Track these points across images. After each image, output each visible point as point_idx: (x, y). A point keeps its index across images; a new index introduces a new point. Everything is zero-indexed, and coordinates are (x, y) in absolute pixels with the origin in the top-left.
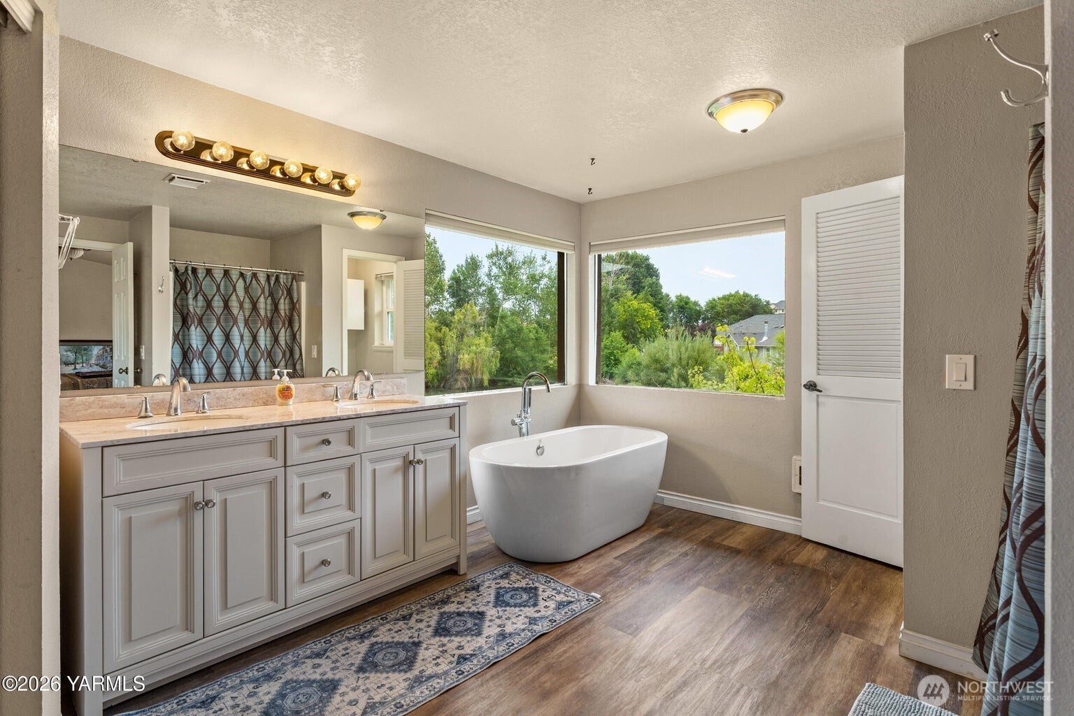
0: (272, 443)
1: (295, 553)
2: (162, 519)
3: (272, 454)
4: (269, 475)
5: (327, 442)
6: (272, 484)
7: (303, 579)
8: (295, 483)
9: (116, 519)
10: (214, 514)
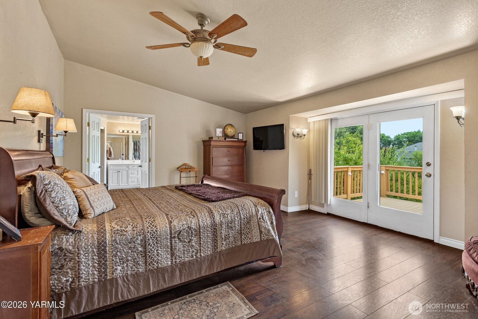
0: (127, 166)
1: (130, 179)
2: (115, 172)
3: (127, 167)
4: (127, 170)
5: (134, 167)
6: (127, 171)
7: (131, 182)
8: (130, 171)
9: (111, 172)
10: (121, 172)
